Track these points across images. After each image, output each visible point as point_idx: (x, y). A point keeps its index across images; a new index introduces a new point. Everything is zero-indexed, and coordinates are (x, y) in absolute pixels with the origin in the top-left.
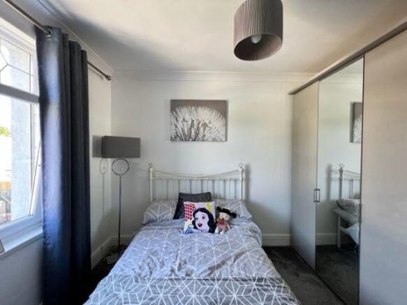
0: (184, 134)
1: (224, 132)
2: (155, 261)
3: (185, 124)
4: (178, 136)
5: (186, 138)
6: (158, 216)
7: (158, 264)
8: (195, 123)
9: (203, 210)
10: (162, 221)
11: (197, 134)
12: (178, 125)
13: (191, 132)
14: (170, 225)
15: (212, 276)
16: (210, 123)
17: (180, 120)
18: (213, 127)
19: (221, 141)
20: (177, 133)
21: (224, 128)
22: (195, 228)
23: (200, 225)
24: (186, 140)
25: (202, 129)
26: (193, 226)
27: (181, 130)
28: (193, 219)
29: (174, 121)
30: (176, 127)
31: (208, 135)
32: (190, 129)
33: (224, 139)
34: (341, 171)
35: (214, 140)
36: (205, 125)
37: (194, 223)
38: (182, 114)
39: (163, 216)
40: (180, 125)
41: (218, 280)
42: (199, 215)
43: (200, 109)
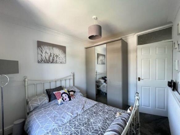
0: (46, 59)
1: (65, 60)
2: (58, 118)
3: (47, 54)
4: (43, 60)
5: (48, 61)
6: (40, 104)
7: (62, 119)
8: (52, 54)
9: (64, 93)
10: (43, 105)
11: (53, 60)
12: (42, 55)
13: (50, 59)
14: (48, 105)
15: (84, 110)
16: (59, 55)
17: (44, 52)
18: (61, 57)
19: (64, 63)
20: (42, 59)
21: (65, 58)
22: (64, 101)
23: (65, 99)
24: (47, 63)
25: (55, 58)
26: (63, 101)
27: (44, 57)
28: (62, 98)
29: (40, 52)
30: (42, 56)
31: (58, 61)
32: (50, 57)
33: (65, 62)
34: (96, 72)
35: (61, 63)
36: (57, 56)
37: (63, 99)
38: (45, 49)
39: (43, 102)
40: (44, 55)
41: (87, 110)
42: (64, 95)
43: (54, 48)
